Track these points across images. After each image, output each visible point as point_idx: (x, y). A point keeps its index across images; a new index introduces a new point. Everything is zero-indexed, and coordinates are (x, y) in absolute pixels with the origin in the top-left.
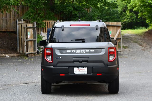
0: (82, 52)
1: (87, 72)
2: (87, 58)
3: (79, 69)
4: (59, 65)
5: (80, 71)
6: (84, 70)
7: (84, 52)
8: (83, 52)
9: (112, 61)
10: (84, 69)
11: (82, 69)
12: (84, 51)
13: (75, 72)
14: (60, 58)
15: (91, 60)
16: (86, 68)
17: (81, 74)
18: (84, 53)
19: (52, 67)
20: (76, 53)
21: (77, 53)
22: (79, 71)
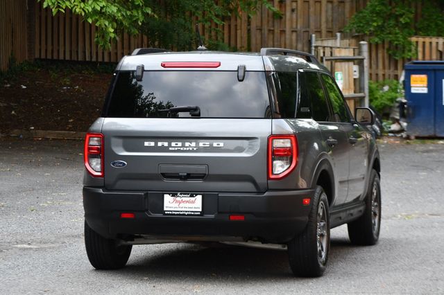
0: (188, 149)
1: (200, 210)
2: (204, 167)
3: (178, 199)
4: (122, 184)
5: (182, 205)
6: (193, 202)
7: (195, 149)
8: (191, 149)
9: (281, 176)
10: (192, 199)
11: (187, 198)
12: (194, 144)
13: (165, 209)
14: (124, 164)
15: (213, 171)
16: (199, 198)
17: (184, 215)
18: (193, 151)
19: (101, 191)
20: (170, 149)
21: (173, 149)
22: (177, 205)
